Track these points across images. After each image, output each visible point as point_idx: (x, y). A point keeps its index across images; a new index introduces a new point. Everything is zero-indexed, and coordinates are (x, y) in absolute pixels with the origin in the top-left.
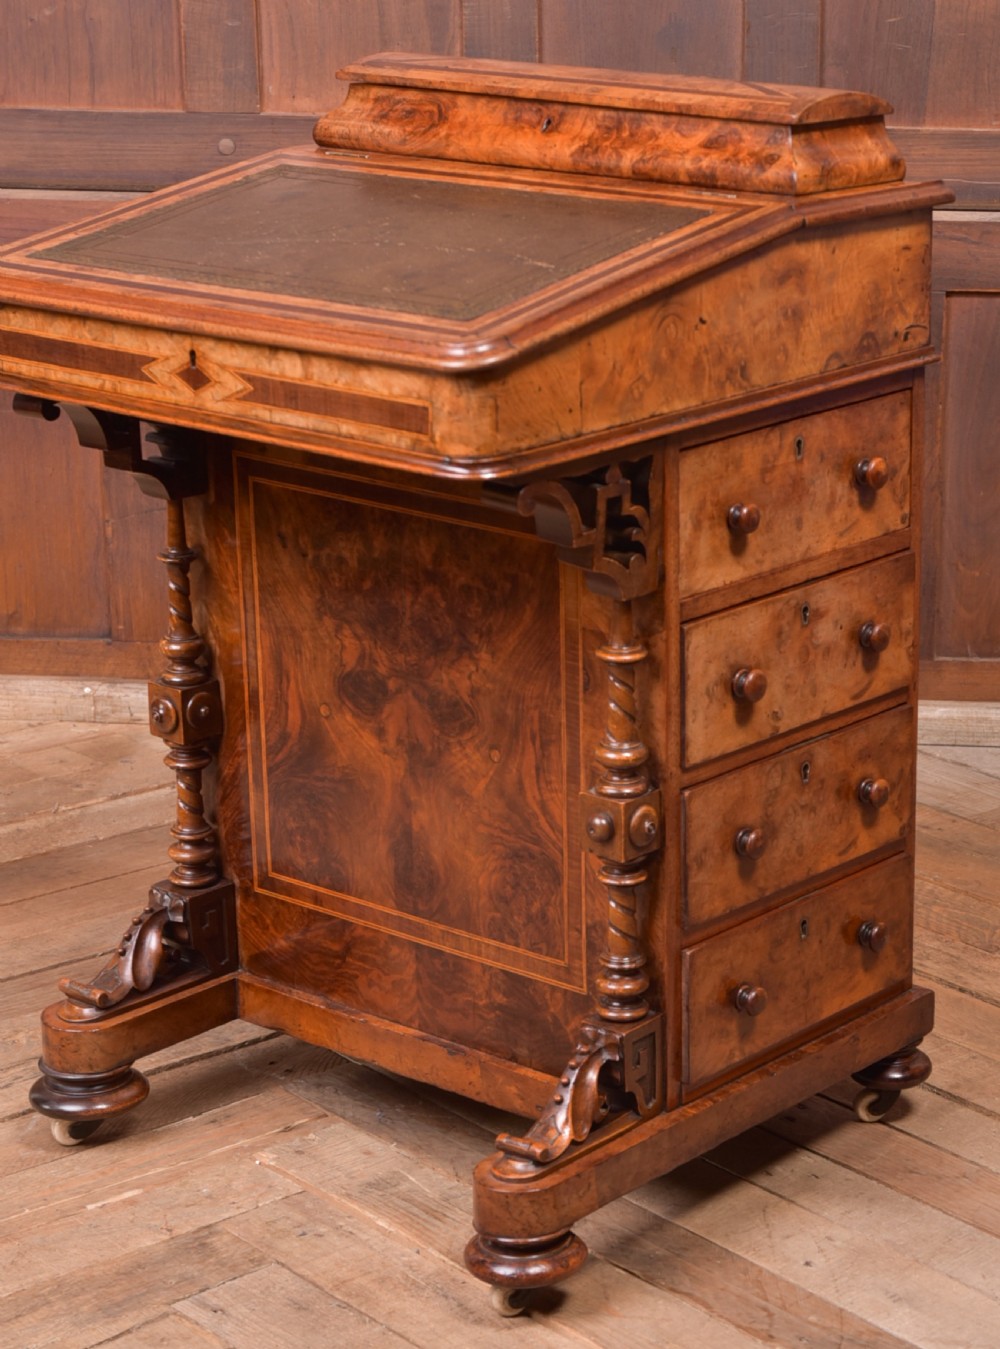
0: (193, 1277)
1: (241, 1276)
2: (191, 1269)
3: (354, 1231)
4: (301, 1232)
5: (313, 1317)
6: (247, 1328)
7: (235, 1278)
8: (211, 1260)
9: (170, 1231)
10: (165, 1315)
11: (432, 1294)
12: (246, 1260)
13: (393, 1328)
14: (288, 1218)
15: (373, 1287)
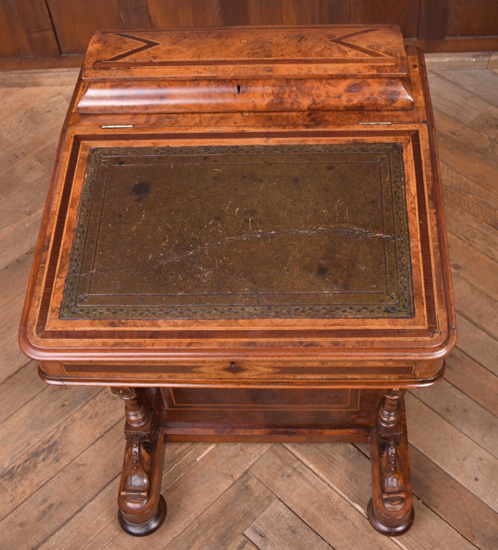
0: (248, 512)
1: (266, 509)
2: (246, 506)
3: (302, 472)
4: (282, 474)
5: (299, 537)
6: (275, 547)
7: (264, 511)
8: (252, 498)
9: (232, 476)
10: (244, 543)
11: (341, 517)
12: (266, 497)
13: (331, 544)
14: (275, 463)
15: (317, 513)
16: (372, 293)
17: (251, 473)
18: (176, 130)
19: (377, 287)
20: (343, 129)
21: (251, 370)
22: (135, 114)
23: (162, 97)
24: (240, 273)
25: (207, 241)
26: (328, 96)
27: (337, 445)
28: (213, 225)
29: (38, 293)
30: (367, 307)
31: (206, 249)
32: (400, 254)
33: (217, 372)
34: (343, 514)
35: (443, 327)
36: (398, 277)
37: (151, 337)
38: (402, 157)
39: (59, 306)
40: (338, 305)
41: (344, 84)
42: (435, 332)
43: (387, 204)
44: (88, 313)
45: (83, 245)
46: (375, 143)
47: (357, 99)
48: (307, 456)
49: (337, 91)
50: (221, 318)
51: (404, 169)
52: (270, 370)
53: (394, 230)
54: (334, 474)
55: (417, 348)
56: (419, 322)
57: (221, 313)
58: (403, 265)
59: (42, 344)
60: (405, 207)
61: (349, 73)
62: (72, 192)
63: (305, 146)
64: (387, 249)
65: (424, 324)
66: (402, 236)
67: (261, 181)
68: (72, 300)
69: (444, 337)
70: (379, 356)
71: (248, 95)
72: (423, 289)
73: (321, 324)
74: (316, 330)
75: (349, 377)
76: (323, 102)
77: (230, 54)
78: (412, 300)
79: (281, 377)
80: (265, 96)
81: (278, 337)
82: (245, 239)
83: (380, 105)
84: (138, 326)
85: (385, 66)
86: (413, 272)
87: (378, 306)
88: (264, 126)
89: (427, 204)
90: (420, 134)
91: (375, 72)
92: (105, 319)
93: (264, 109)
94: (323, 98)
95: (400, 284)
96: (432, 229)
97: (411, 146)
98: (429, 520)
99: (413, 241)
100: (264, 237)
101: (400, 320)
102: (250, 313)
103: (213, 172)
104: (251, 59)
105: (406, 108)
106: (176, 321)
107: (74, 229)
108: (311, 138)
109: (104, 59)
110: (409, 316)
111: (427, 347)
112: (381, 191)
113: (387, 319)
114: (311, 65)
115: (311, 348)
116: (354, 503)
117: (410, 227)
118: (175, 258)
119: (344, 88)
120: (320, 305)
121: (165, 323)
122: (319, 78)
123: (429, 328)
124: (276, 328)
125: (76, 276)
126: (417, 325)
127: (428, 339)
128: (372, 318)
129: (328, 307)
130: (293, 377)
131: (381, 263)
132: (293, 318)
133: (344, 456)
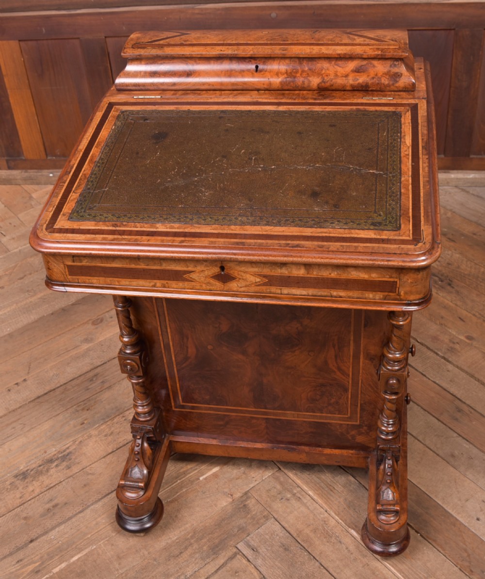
0: (243, 527)
1: (261, 526)
2: (242, 522)
3: (301, 497)
4: (281, 497)
5: (291, 555)
6: (266, 561)
7: (259, 528)
8: (249, 516)
9: (232, 495)
10: (235, 555)
11: (335, 541)
12: (262, 516)
13: (323, 564)
14: (275, 488)
15: (312, 535)
16: (360, 212)
17: (250, 494)
18: (198, 100)
19: (366, 207)
20: (348, 101)
21: (240, 279)
22: (164, 90)
23: (189, 74)
24: (238, 194)
25: (212, 171)
26: (336, 75)
27: (339, 477)
28: (220, 161)
29: (54, 203)
30: (355, 221)
31: (210, 177)
32: (391, 185)
33: (208, 280)
34: (338, 538)
35: (427, 239)
36: (387, 201)
37: (148, 235)
38: (401, 121)
39: (70, 212)
40: (327, 218)
41: (352, 65)
42: (419, 242)
43: (382, 151)
44: (95, 216)
45: (101, 172)
46: (376, 111)
47: (362, 79)
48: (307, 484)
49: (345, 71)
50: (215, 224)
51: (401, 128)
52: (258, 280)
53: (387, 169)
54: (332, 501)
55: (400, 254)
56: (404, 233)
57: (216, 220)
58: (393, 193)
59: (49, 237)
60: (399, 153)
61: (356, 53)
62: (99, 138)
63: (311, 111)
64: (379, 181)
65: (409, 236)
66: (394, 173)
67: (268, 132)
68: (82, 208)
69: (428, 246)
70: (362, 260)
71: (264, 74)
72: (411, 211)
73: (308, 232)
74: (303, 236)
75: (335, 293)
76: (332, 81)
77: (252, 39)
78: (398, 218)
79: (268, 291)
80: (280, 74)
81: (267, 240)
82: (247, 171)
83: (384, 84)
84: (137, 227)
85: (389, 48)
86: (402, 198)
87: (365, 221)
88: (276, 99)
89: (420, 152)
90: (419, 106)
91: (380, 52)
92: (108, 221)
93: (278, 87)
94: (332, 77)
95: (388, 207)
96: (423, 168)
97: (410, 113)
98: (426, 552)
99: (404, 177)
100: (265, 170)
101: (385, 232)
102: (242, 222)
103: (226, 126)
104: (269, 42)
105: (408, 88)
106: (172, 225)
107: (95, 162)
108: (318, 107)
109: (143, 42)
110: (395, 229)
111: (410, 253)
112: (378, 142)
113: (373, 231)
114: (322, 47)
115: (296, 248)
116: (350, 529)
117: (403, 167)
118: (181, 182)
119: (352, 68)
120: (309, 218)
121: (162, 226)
122: (329, 58)
123: (413, 238)
124: (265, 233)
125: (90, 192)
126: (401, 236)
127: (412, 247)
128: (358, 229)
129: (317, 220)
130: (279, 291)
131: (372, 190)
132: (282, 226)
133: (344, 486)
